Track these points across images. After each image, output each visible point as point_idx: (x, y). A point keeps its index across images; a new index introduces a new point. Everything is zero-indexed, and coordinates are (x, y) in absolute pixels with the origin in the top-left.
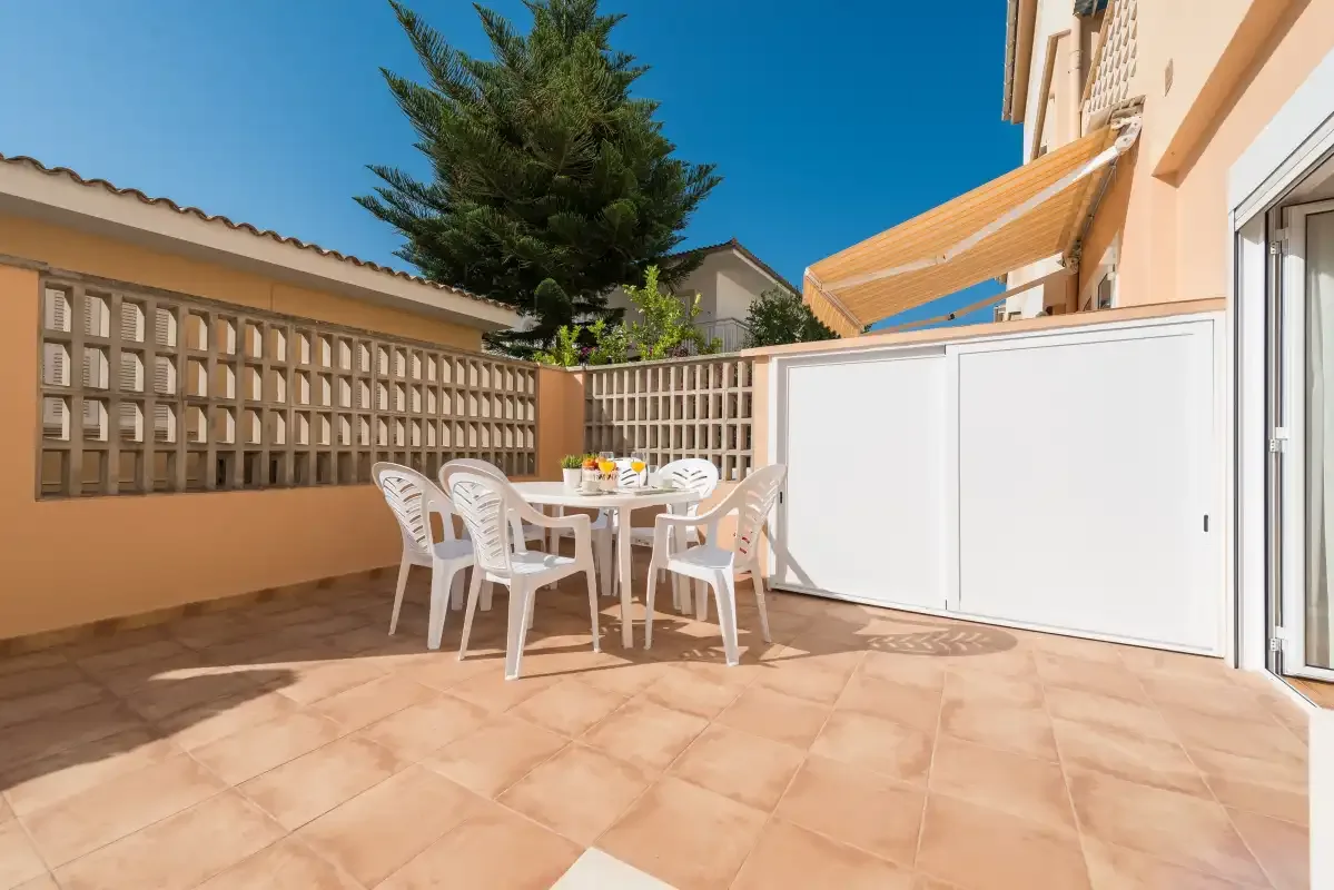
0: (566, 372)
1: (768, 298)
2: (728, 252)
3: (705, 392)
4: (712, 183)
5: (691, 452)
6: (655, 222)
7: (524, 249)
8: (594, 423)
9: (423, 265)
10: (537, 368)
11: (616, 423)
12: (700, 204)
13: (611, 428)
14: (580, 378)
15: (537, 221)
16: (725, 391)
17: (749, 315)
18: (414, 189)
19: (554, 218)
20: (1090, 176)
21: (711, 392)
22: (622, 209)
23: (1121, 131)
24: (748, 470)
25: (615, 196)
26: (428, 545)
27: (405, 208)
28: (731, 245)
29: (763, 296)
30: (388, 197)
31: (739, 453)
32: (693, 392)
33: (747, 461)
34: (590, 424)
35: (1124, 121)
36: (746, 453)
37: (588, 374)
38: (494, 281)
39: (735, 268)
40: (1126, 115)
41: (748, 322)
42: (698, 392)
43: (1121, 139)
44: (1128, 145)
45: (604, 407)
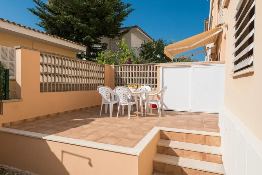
0: (110, 66)
1: (146, 42)
2: (136, 29)
3: (144, 71)
4: (132, 10)
5: (143, 84)
6: (117, 21)
7: (82, 28)
8: (117, 78)
9: (46, 28)
10: (105, 65)
11: (122, 78)
12: (129, 15)
13: (121, 79)
14: (113, 67)
15: (85, 20)
16: (148, 71)
17: (141, 46)
18: (45, 6)
19: (91, 20)
20: (216, 34)
21: (145, 71)
22: (109, 18)
23: (220, 28)
24: (156, 88)
25: (107, 14)
26: (109, 100)
27: (44, 12)
28: (136, 27)
29: (144, 41)
30: (39, 9)
31: (154, 84)
32: (141, 71)
33: (156, 86)
34: (116, 78)
35: (220, 27)
36: (156, 84)
37: (115, 67)
38: (71, 35)
39: (137, 33)
40: (221, 26)
41: (140, 48)
42: (142, 71)
43: (220, 30)
44: (221, 31)
45: (120, 74)
